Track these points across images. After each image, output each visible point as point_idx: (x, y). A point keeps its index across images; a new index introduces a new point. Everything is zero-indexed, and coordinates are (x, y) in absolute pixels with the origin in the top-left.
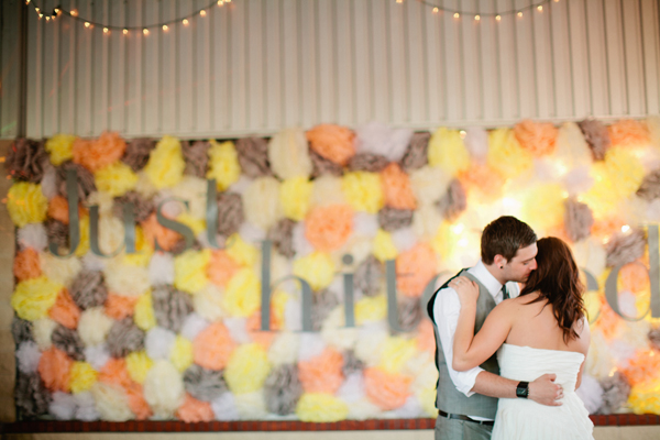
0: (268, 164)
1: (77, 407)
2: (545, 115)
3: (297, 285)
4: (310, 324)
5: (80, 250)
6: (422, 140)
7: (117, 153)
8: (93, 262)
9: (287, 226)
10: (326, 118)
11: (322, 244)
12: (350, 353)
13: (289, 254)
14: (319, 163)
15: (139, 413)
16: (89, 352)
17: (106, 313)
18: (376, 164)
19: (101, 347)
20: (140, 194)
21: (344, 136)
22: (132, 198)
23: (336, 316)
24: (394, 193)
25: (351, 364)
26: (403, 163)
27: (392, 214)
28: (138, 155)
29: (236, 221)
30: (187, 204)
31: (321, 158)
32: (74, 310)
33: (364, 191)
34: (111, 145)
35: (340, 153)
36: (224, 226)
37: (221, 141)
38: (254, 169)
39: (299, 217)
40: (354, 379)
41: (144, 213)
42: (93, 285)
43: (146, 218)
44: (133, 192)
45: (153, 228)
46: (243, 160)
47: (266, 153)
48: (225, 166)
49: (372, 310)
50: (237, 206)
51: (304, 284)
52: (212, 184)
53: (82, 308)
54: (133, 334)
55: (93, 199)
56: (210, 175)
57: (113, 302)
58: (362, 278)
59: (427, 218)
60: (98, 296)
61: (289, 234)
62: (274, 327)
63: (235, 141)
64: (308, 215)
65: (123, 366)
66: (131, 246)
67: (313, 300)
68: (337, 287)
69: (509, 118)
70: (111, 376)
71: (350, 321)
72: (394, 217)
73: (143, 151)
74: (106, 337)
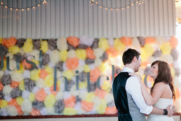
0: (56, 46)
1: (2, 112)
2: (129, 35)
3: (63, 79)
4: (67, 89)
5: (4, 69)
6: (97, 41)
7: (15, 42)
8: (7, 72)
9: (61, 63)
10: (72, 35)
11: (70, 68)
12: (78, 97)
13: (62, 70)
14: (70, 47)
15: (20, 114)
16: (6, 97)
17: (11, 86)
18: (85, 47)
19: (9, 96)
20: (21, 54)
21: (76, 40)
22: (19, 55)
23: (74, 87)
24: (89, 55)
25: (78, 100)
26: (92, 47)
27: (89, 60)
28: (20, 43)
29: (47, 61)
30: (34, 57)
31: (70, 45)
32: (2, 86)
33: (82, 54)
34: (13, 40)
35: (75, 44)
36: (44, 63)
37: (44, 40)
38: (52, 48)
39: (64, 61)
40: (78, 103)
41: (22, 59)
42: (8, 78)
43: (23, 61)
44: (19, 53)
45: (25, 63)
46: (50, 45)
47: (56, 43)
48: (45, 47)
49: (83, 85)
50: (48, 57)
51: (66, 78)
52: (41, 52)
53: (4, 85)
54: (18, 92)
55: (8, 55)
56: (41, 49)
57: (13, 83)
58: (81, 77)
59: (98, 61)
60: (9, 82)
61: (62, 65)
62: (57, 90)
63: (47, 40)
64: (67, 60)
65: (16, 100)
66: (18, 68)
67: (68, 83)
68: (74, 79)
69: (119, 36)
70: (12, 104)
71: (78, 88)
72: (89, 61)
73: (22, 42)
74: (11, 93)
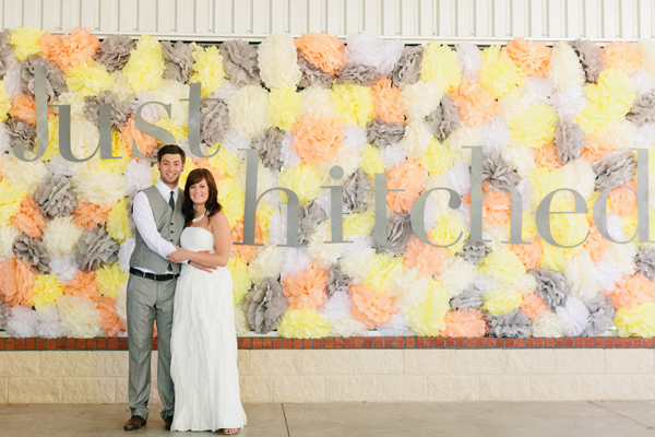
0: (257, 71)
1: (39, 322)
2: (537, 35)
3: (283, 196)
5: (46, 156)
6: (414, 53)
7: (91, 51)
8: (61, 166)
9: (274, 135)
10: (316, 28)
11: (308, 156)
12: (337, 268)
13: (276, 166)
14: (308, 72)
15: (107, 330)
16: (55, 264)
17: (75, 221)
18: (365, 76)
19: (67, 258)
20: (116, 96)
21: (335, 46)
22: (108, 100)
23: (322, 231)
24: (385, 105)
25: (337, 280)
26: (395, 76)
27: (383, 128)
28: (115, 55)
29: (221, 128)
32: (39, 218)
33: (357, 103)
34: (85, 42)
35: (332, 62)
36: (207, 134)
37: (206, 44)
38: (242, 76)
39: (287, 128)
40: (339, 296)
41: (122, 117)
42: (63, 191)
43: (124, 122)
44: (107, 92)
45: (132, 132)
46: (230, 65)
47: (255, 58)
48: (210, 70)
49: (358, 226)
50: (223, 113)
53: (49, 216)
54: (106, 245)
55: (63, 99)
56: (193, 80)
57: (84, 211)
58: (350, 194)
60: (67, 203)
61: (277, 144)
62: (256, 240)
63: (218, 43)
64: (298, 124)
65: (93, 278)
68: (324, 201)
69: (502, 35)
70: (79, 290)
73: (122, 50)
74: (76, 247)
